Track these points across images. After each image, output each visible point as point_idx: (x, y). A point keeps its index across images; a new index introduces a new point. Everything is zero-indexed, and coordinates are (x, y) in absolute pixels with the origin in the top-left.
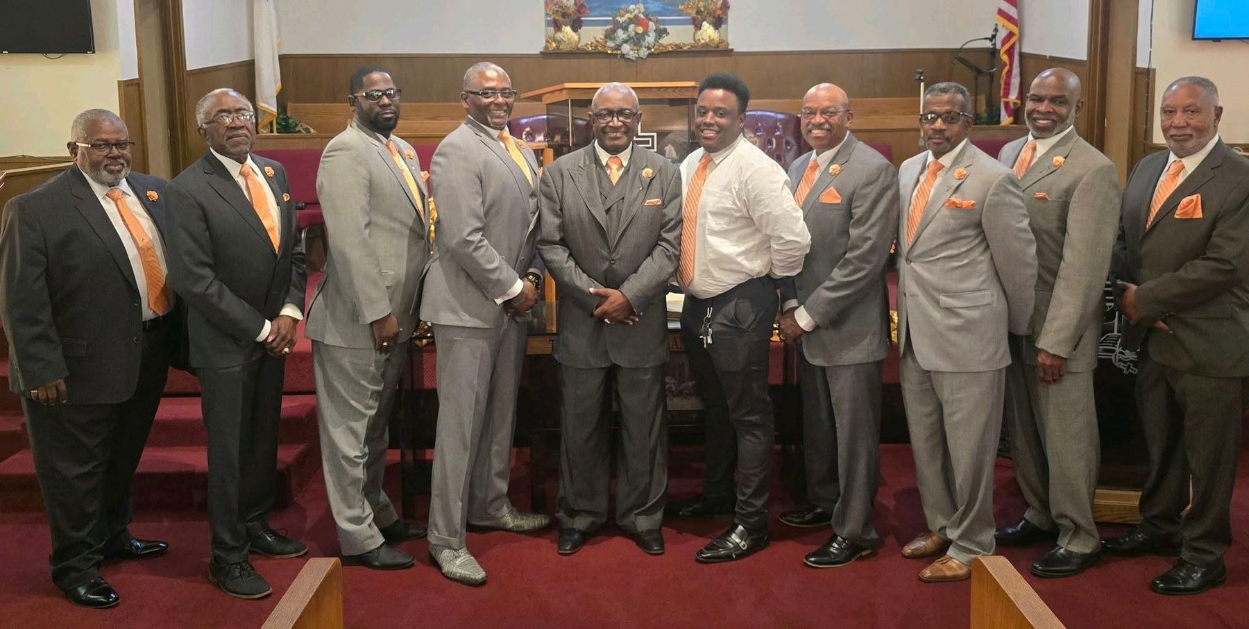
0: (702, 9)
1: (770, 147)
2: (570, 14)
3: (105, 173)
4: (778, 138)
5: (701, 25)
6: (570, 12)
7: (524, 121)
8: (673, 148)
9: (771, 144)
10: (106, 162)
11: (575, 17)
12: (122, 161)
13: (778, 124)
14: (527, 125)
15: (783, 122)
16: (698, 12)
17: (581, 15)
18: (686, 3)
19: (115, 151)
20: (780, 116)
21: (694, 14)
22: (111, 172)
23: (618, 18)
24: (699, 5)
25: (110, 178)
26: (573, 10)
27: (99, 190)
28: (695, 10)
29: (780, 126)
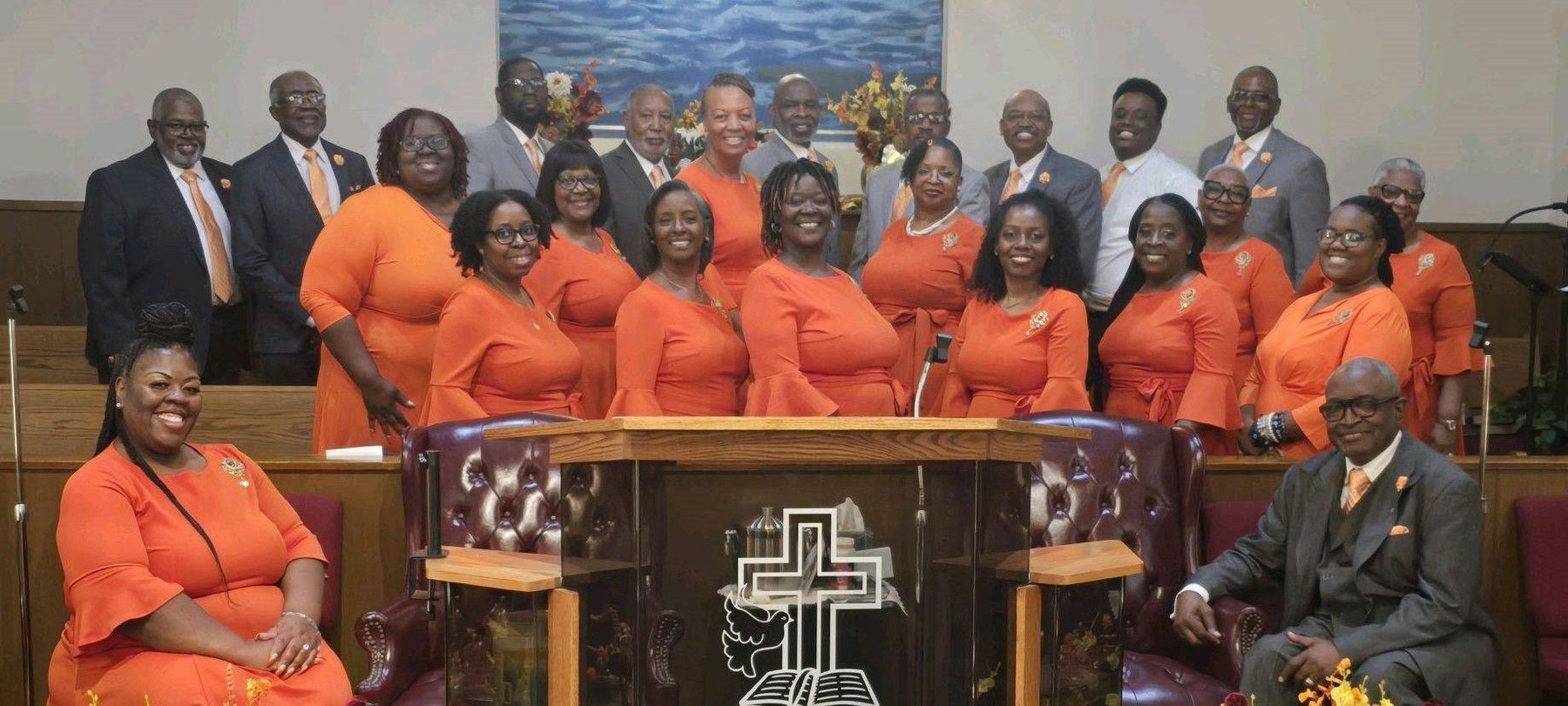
0: (884, 115)
1: (1106, 512)
2: (562, 117)
3: (177, 153)
4: (1126, 488)
5: (881, 154)
6: (562, 110)
7: (464, 432)
8: (856, 508)
9: (1111, 505)
10: (179, 142)
11: (573, 124)
12: (196, 142)
13: (1128, 453)
14: (472, 443)
15: (1138, 444)
16: (875, 122)
17: (589, 119)
18: (844, 99)
19: (189, 133)
20: (1130, 430)
21: (864, 127)
22: (183, 153)
23: (682, 131)
24: (877, 105)
25: (183, 159)
26: (569, 105)
27: (175, 172)
28: (866, 117)
29: (1132, 458)
